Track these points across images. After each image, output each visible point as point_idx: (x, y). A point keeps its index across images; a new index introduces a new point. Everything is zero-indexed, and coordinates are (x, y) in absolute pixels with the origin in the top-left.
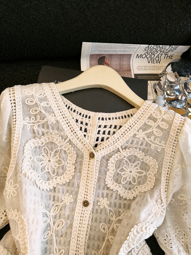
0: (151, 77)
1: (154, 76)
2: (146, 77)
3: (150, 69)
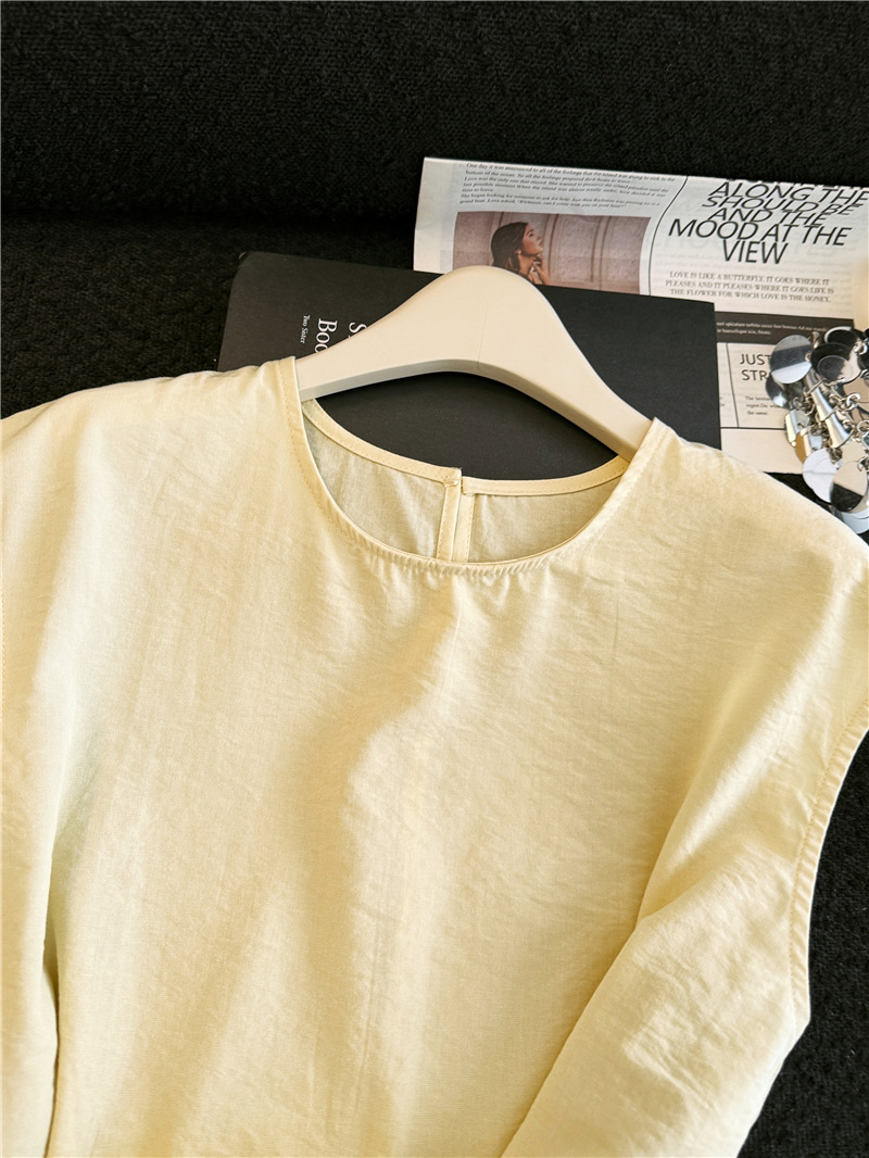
3: (727, 290)
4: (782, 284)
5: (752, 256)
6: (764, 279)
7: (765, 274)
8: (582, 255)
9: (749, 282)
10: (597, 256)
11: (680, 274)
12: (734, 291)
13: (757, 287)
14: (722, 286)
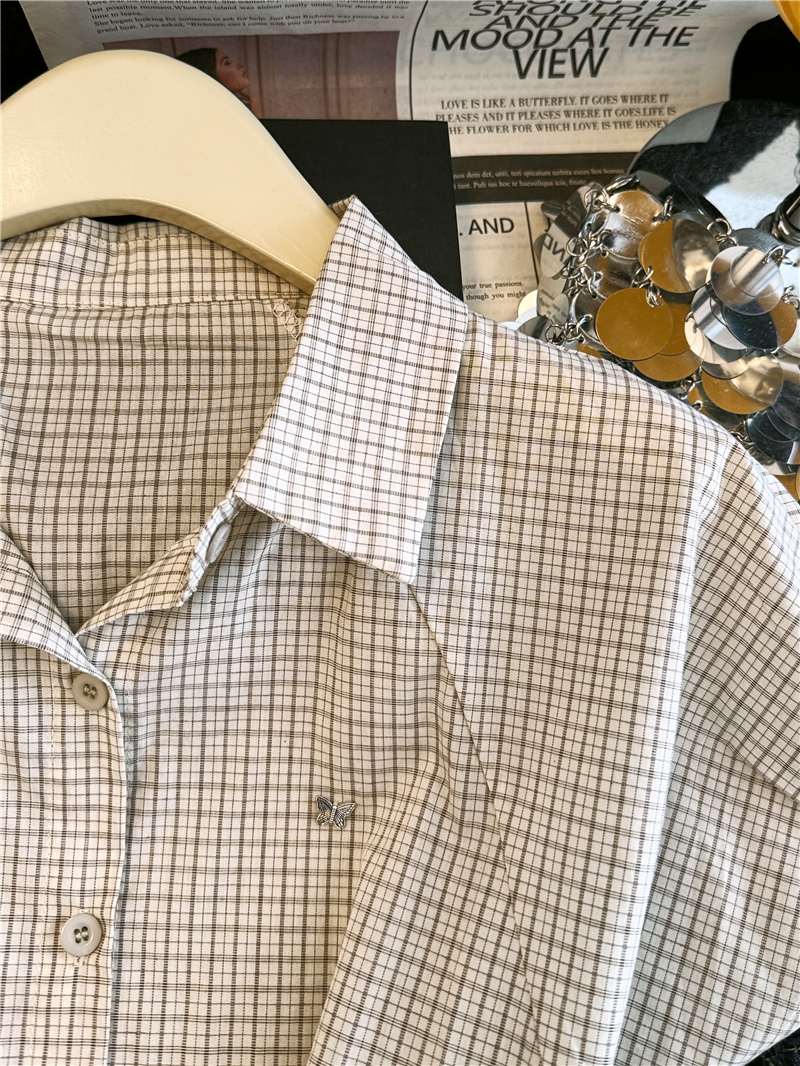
0: (527, 174)
1: (545, 174)
2: (496, 179)
3: (523, 121)
4: (601, 106)
5: (558, 69)
6: (578, 100)
7: (578, 93)
8: (309, 86)
9: (556, 108)
10: (332, 85)
11: (455, 103)
12: (533, 123)
13: (567, 114)
14: (516, 116)
